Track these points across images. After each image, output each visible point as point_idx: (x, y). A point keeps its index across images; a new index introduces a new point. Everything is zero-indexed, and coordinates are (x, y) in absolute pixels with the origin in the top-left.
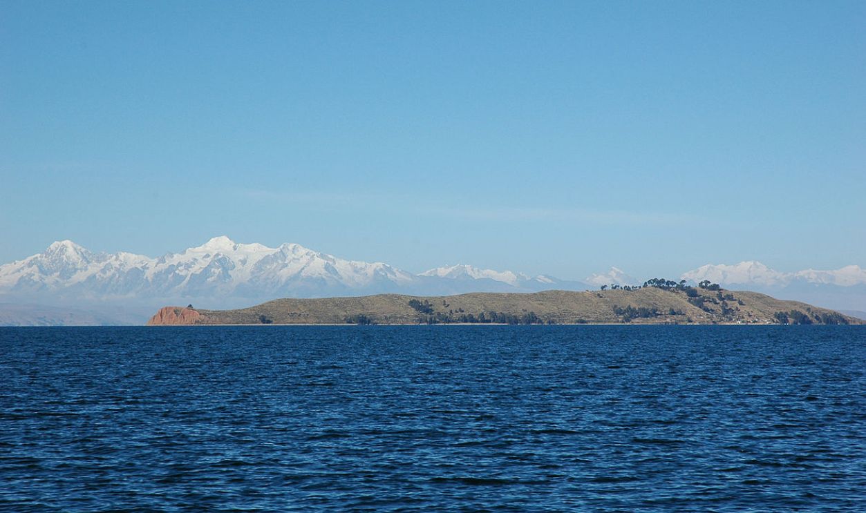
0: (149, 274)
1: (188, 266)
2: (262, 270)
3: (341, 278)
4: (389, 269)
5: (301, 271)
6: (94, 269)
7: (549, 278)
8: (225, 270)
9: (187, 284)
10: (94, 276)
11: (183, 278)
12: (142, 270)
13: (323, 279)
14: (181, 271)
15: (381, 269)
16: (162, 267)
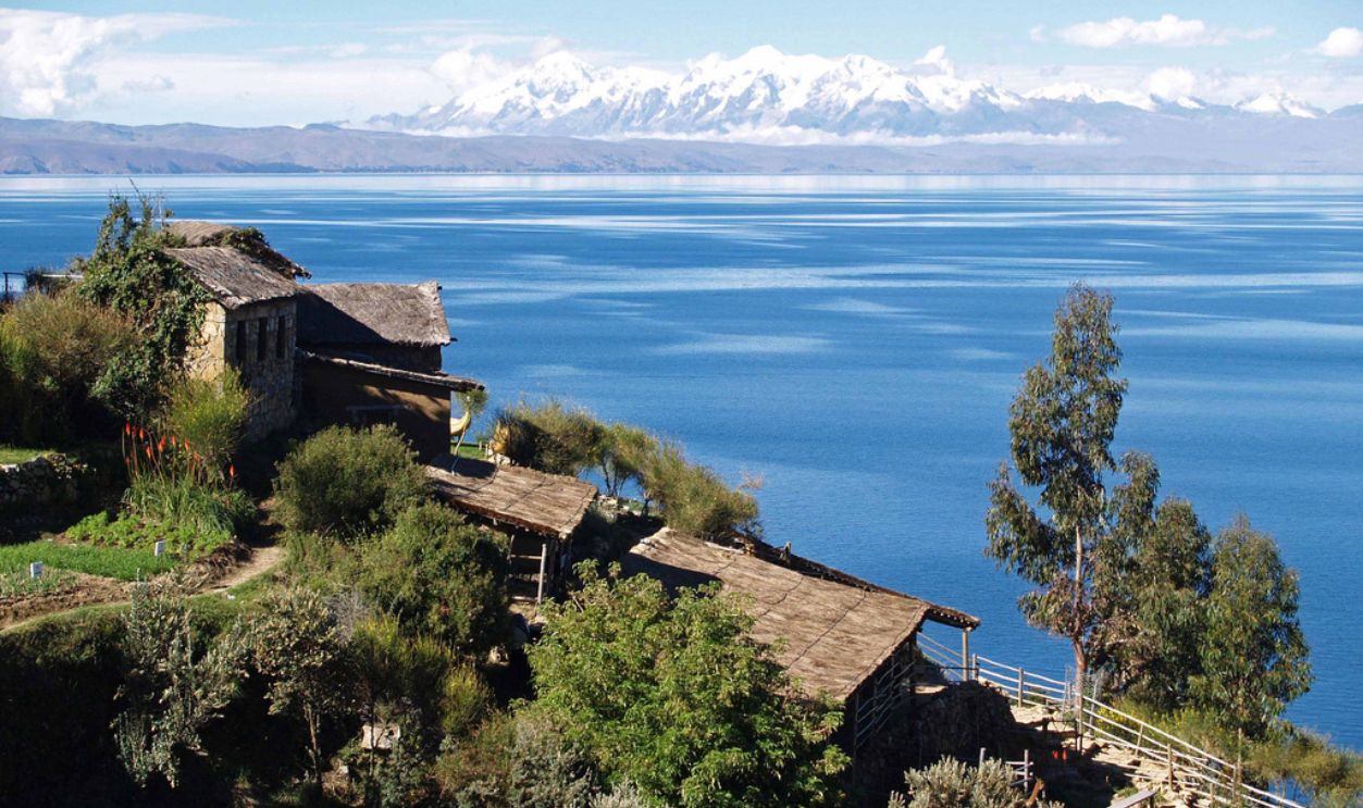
0: (674, 98)
1: (724, 86)
2: (820, 91)
3: (928, 102)
4: (991, 90)
5: (873, 94)
6: (599, 90)
7: (1197, 101)
8: (774, 90)
9: (724, 110)
10: (600, 100)
11: (717, 102)
12: (663, 90)
13: (904, 103)
14: (715, 93)
15: (980, 90)
16: (692, 87)
